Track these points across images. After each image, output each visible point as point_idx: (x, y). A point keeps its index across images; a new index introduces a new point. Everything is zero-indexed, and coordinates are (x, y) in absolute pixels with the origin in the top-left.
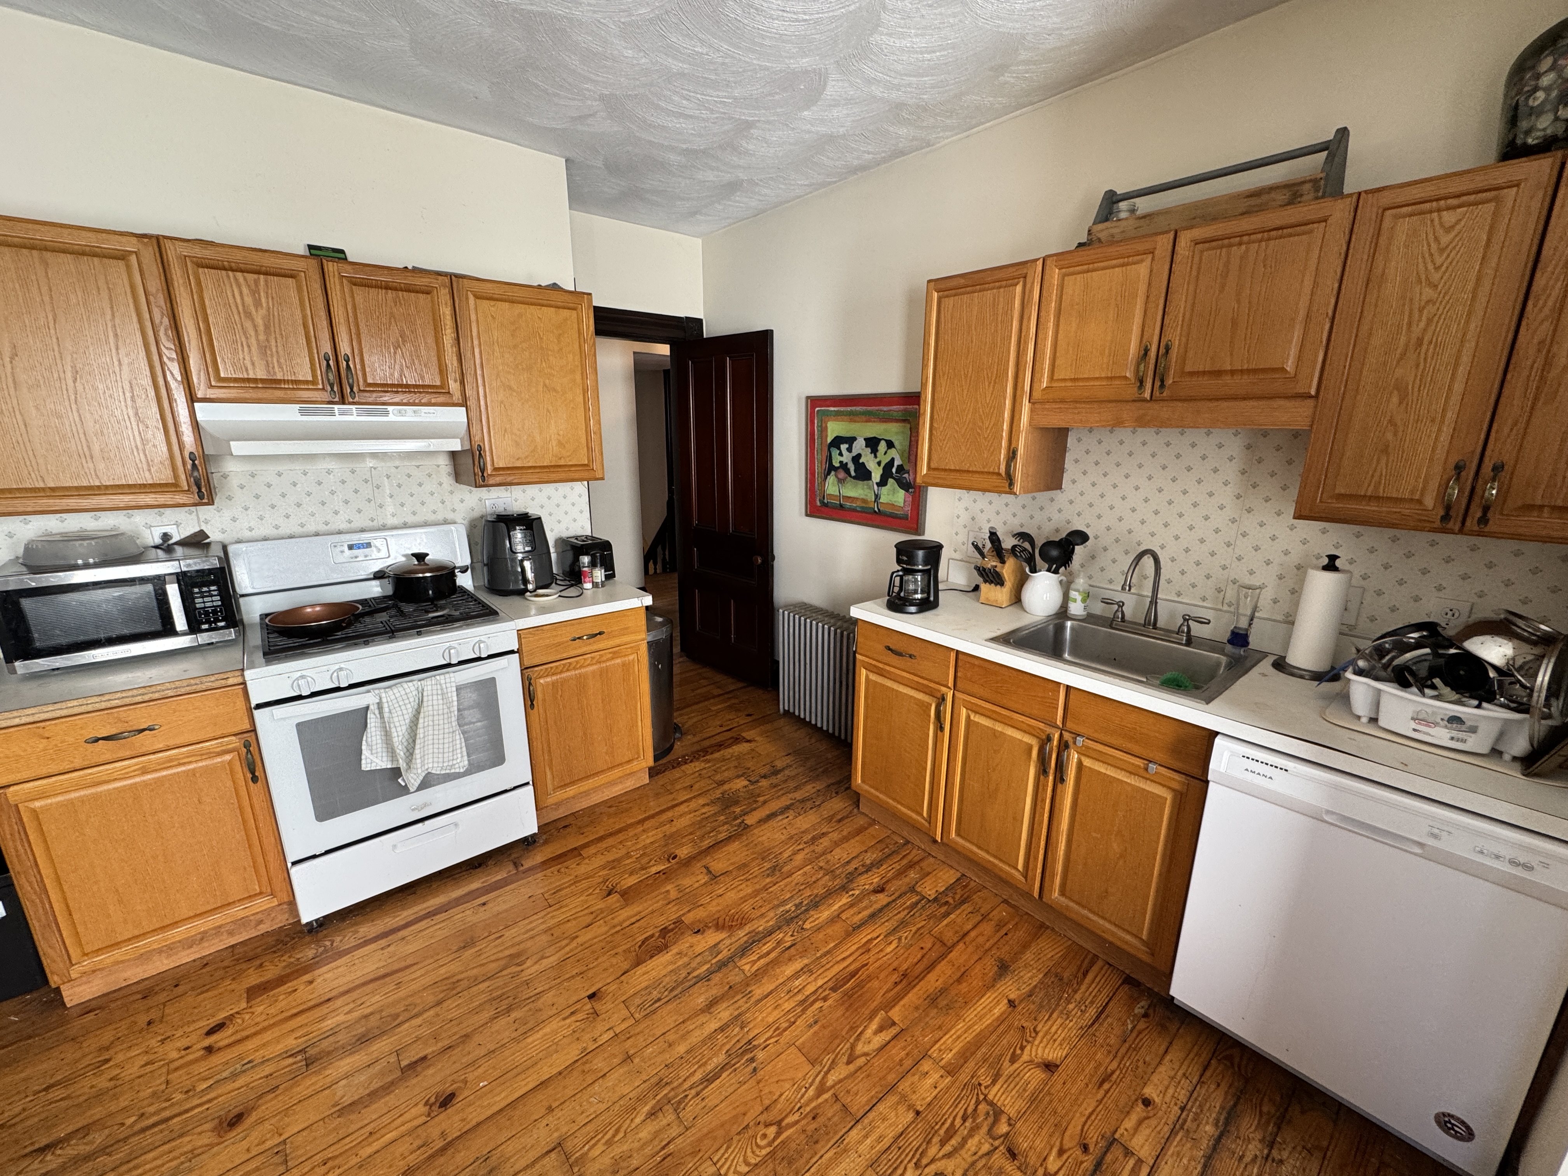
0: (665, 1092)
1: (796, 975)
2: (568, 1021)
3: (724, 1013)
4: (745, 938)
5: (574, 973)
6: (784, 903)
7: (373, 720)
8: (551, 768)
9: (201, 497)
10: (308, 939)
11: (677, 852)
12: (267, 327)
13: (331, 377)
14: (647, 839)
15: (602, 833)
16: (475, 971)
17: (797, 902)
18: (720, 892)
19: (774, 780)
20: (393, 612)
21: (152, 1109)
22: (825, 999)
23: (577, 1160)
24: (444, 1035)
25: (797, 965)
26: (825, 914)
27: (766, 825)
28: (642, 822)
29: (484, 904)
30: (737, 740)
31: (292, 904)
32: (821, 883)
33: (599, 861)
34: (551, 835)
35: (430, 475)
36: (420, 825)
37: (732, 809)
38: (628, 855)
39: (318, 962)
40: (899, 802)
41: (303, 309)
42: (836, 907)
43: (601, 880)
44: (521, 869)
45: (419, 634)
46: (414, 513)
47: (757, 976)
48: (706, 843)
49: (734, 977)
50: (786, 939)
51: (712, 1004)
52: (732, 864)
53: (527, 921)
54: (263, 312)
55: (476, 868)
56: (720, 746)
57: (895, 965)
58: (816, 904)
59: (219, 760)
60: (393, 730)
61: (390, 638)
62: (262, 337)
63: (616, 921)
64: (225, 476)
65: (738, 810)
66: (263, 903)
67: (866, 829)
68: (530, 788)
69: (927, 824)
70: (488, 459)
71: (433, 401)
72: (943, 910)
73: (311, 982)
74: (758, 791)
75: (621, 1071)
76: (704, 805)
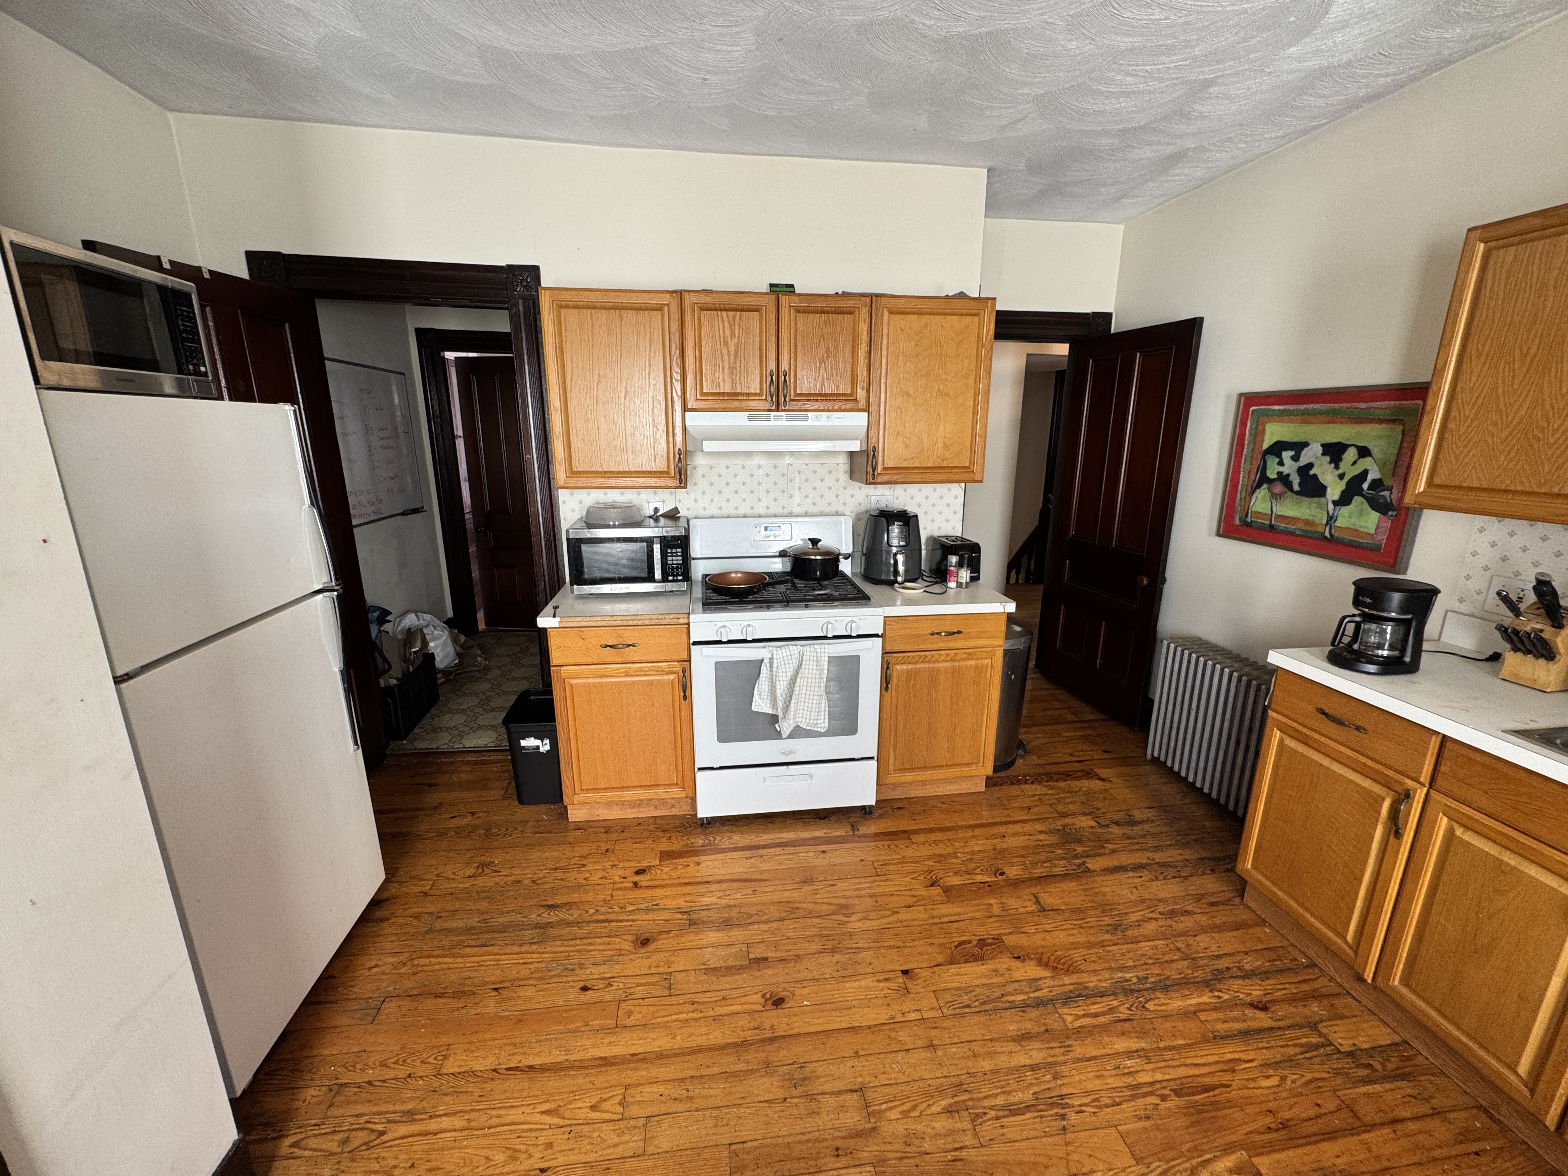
0: (963, 1098)
1: (1130, 1054)
2: (881, 985)
3: (1036, 1053)
4: (1071, 987)
5: (892, 943)
6: (1122, 969)
7: (764, 670)
8: (894, 750)
9: (681, 483)
10: (700, 830)
11: (1005, 869)
12: (736, 351)
13: (772, 390)
14: (977, 845)
15: (932, 825)
16: (810, 906)
17: (1141, 974)
18: (1048, 927)
19: (1127, 830)
20: (789, 585)
21: (603, 910)
22: (1164, 1098)
23: (874, 1112)
24: (781, 947)
25: (1133, 1044)
26: (1176, 1003)
27: (1112, 877)
28: (973, 827)
29: (824, 852)
30: (1088, 774)
31: (693, 800)
32: (1175, 965)
33: (926, 851)
34: (886, 812)
35: (830, 472)
36: (785, 767)
37: (1073, 846)
38: (955, 855)
39: (704, 851)
40: (1307, 910)
41: (761, 336)
42: (1193, 1001)
43: (926, 869)
44: (857, 833)
45: (807, 606)
46: (814, 504)
47: (1081, 1033)
48: (1038, 871)
49: (1053, 1022)
50: (1121, 1009)
51: (1023, 1038)
52: (1065, 903)
53: (857, 881)
54: (735, 340)
55: (821, 819)
56: (1067, 776)
57: (1271, 1105)
58: (1166, 987)
59: (666, 677)
60: (778, 683)
61: (786, 606)
62: (732, 360)
63: (935, 913)
64: (695, 468)
65: (1080, 849)
66: (676, 792)
67: (1251, 927)
68: (874, 763)
69: (1352, 954)
70: (880, 459)
71: (843, 407)
72: (1363, 1072)
73: (698, 864)
74: (1108, 837)
75: (924, 1055)
76: (1041, 832)
